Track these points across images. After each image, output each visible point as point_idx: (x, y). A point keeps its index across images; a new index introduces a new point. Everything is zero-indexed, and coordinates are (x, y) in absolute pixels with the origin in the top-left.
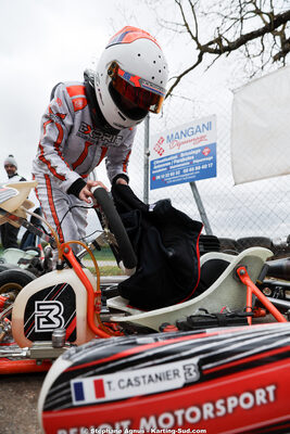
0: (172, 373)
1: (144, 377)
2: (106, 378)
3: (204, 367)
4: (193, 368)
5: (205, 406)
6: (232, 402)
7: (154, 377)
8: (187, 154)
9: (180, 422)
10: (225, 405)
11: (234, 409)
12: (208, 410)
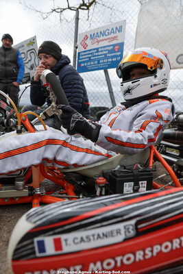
0: (115, 232)
1: (93, 235)
2: (63, 237)
3: (139, 226)
4: (131, 227)
5: (137, 253)
6: (157, 249)
7: (101, 235)
8: (103, 49)
9: (119, 264)
10: (152, 251)
11: (158, 253)
12: (140, 255)
